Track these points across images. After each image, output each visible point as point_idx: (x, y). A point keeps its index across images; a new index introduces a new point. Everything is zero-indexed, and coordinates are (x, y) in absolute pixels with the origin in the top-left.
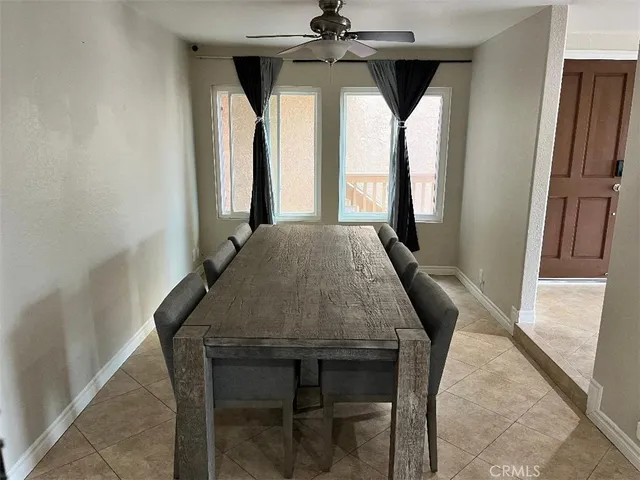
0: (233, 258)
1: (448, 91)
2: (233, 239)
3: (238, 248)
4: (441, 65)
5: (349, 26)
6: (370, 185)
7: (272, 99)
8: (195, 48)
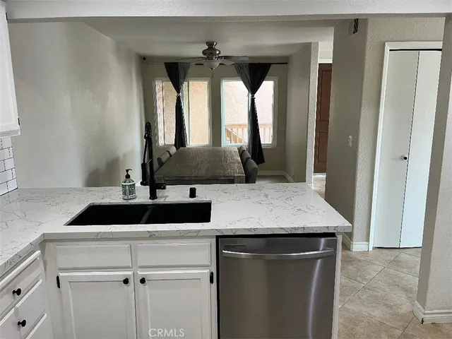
0: (168, 159)
1: (277, 78)
2: (169, 152)
3: (171, 156)
4: (272, 66)
5: (220, 53)
6: (240, 130)
7: (185, 84)
8: (144, 59)
